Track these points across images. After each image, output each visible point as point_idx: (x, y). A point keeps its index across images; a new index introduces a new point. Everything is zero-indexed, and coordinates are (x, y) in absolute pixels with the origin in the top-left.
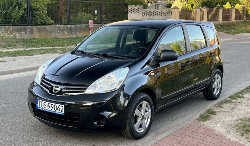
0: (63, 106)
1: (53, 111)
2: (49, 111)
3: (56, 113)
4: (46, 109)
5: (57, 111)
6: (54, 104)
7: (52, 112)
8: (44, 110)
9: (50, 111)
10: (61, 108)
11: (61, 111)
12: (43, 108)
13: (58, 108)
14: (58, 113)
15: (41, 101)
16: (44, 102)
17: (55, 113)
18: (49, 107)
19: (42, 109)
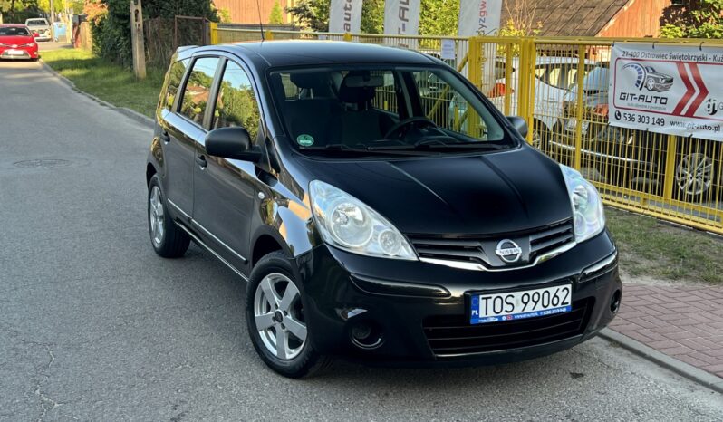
0: (569, 286)
1: (539, 312)
2: (524, 316)
3: (549, 312)
4: (513, 315)
5: (551, 306)
6: (541, 291)
7: (536, 314)
8: (504, 318)
9: (529, 316)
10: (562, 295)
11: (563, 304)
12: (503, 313)
13: (555, 296)
14: (554, 312)
15: (494, 296)
16: (504, 295)
17: (545, 313)
18: (526, 304)
19: (497, 320)
